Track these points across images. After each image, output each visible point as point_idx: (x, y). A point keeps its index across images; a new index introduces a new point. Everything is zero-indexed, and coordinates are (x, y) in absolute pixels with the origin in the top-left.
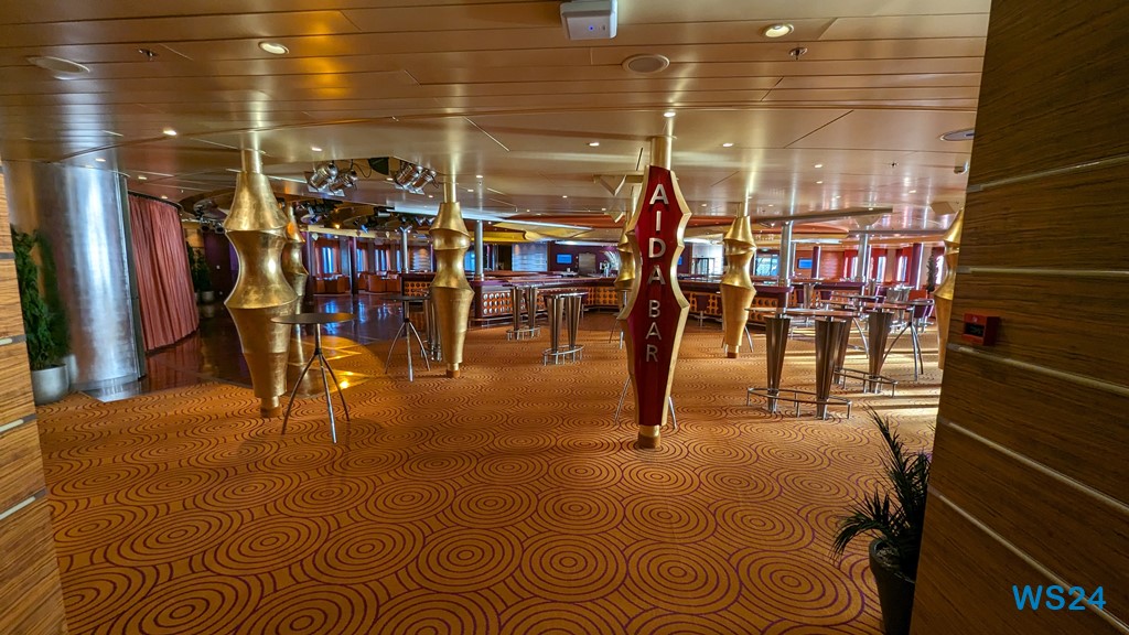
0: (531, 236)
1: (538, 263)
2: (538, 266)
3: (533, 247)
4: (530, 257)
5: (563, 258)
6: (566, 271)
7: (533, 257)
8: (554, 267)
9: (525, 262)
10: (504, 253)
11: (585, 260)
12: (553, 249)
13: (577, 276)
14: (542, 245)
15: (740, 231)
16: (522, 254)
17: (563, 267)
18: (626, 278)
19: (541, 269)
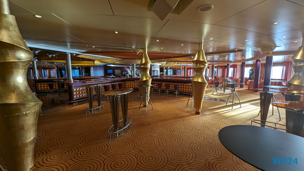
0: (97, 63)
1: (100, 73)
2: (101, 74)
3: (98, 68)
4: (97, 71)
5: (110, 71)
6: (111, 75)
7: (98, 71)
8: (106, 74)
9: (96, 73)
10: (87, 70)
11: (117, 72)
12: (106, 68)
13: (115, 77)
14: (102, 66)
15: (201, 56)
16: (94, 70)
17: (110, 74)
18: (144, 79)
19: (102, 75)
